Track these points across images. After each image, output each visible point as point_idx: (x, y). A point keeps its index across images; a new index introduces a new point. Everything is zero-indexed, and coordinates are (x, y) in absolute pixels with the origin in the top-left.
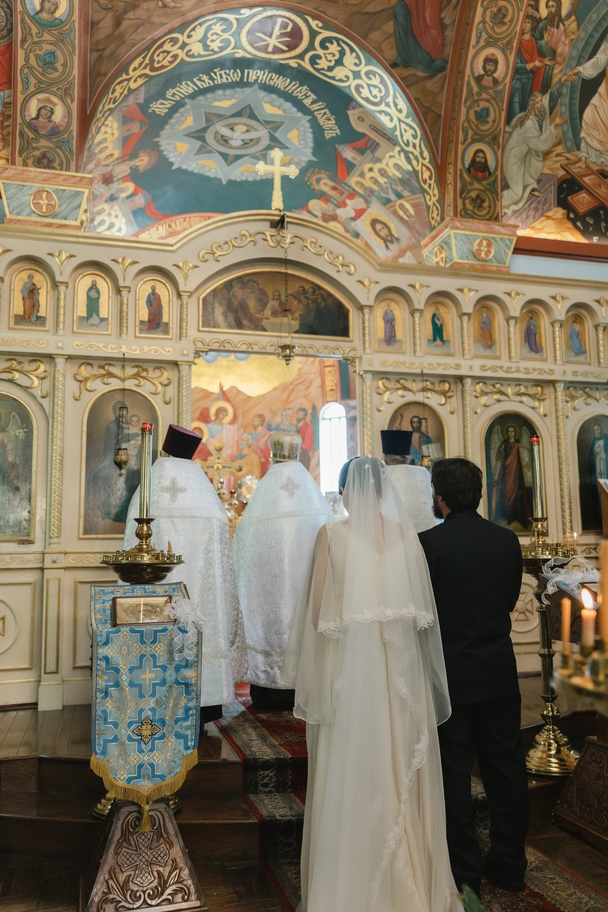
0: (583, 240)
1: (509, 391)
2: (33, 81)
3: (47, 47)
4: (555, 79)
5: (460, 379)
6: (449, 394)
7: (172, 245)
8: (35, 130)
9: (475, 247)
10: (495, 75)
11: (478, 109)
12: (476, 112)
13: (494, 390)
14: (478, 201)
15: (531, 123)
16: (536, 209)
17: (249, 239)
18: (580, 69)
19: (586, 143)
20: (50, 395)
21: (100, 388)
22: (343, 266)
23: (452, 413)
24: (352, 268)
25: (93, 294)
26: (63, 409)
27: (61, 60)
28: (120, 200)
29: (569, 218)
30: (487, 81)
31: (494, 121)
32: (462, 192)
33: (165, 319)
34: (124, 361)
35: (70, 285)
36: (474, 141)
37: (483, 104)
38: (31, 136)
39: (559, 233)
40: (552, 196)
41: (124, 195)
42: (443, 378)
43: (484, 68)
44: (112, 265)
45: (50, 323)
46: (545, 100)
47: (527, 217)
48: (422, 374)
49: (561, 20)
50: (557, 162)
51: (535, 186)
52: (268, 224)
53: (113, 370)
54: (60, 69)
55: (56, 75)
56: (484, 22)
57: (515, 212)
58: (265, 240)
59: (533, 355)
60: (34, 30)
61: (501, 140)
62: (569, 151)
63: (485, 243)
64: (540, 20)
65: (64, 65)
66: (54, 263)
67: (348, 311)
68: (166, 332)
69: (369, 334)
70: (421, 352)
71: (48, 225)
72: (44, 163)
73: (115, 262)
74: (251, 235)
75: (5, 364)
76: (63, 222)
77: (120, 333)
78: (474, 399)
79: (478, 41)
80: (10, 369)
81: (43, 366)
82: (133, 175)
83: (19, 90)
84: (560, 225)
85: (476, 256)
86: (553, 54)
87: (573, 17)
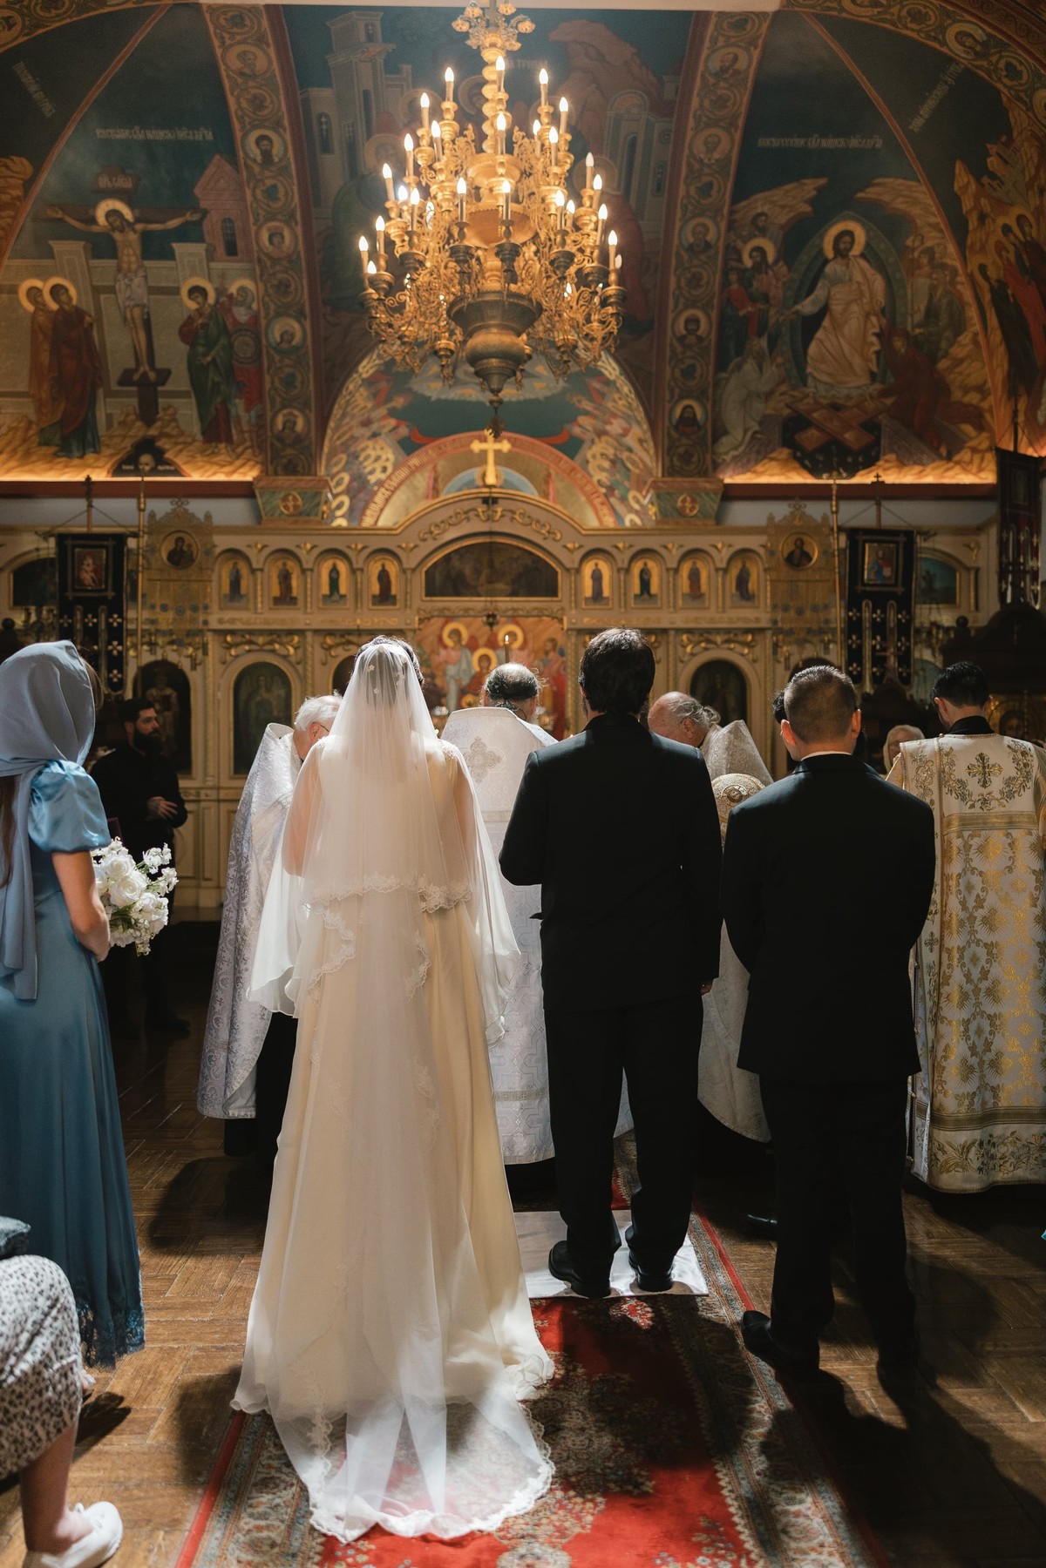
0: (809, 480)
1: (719, 639)
2: (278, 400)
3: (288, 370)
4: (772, 321)
5: (665, 631)
7: (397, 529)
8: (281, 440)
9: (679, 504)
10: (699, 333)
11: (683, 367)
12: (682, 371)
13: (701, 638)
14: (686, 457)
15: (750, 366)
16: (758, 452)
17: (463, 517)
18: (798, 307)
19: (814, 378)
20: (302, 661)
21: (342, 653)
22: (549, 533)
24: (559, 536)
25: (334, 575)
26: (313, 673)
27: (299, 378)
28: (383, 435)
29: (795, 458)
30: (691, 339)
31: (701, 376)
32: (669, 449)
33: (394, 592)
34: (360, 632)
35: (316, 570)
36: (681, 398)
37: (688, 362)
38: (279, 446)
39: (783, 474)
40: (777, 436)
41: (386, 430)
43: (686, 328)
44: (347, 551)
46: (764, 342)
47: (748, 462)
49: (768, 266)
50: (781, 401)
51: (757, 428)
52: (480, 500)
53: (353, 639)
54: (299, 386)
55: (295, 392)
56: (679, 287)
57: (734, 458)
58: (478, 516)
60: (277, 358)
61: (710, 392)
62: (794, 388)
63: (689, 500)
64: (746, 270)
65: (302, 383)
66: (302, 554)
67: (556, 573)
68: (394, 603)
69: (576, 594)
70: (625, 607)
71: (295, 522)
72: (291, 469)
73: (349, 547)
74: (466, 513)
75: (268, 639)
76: (307, 518)
77: (356, 607)
78: (680, 649)
79: (676, 306)
80: (271, 643)
81: (296, 639)
82: (392, 413)
83: (268, 406)
84: (785, 465)
85: (681, 513)
86: (766, 298)
87: (781, 263)
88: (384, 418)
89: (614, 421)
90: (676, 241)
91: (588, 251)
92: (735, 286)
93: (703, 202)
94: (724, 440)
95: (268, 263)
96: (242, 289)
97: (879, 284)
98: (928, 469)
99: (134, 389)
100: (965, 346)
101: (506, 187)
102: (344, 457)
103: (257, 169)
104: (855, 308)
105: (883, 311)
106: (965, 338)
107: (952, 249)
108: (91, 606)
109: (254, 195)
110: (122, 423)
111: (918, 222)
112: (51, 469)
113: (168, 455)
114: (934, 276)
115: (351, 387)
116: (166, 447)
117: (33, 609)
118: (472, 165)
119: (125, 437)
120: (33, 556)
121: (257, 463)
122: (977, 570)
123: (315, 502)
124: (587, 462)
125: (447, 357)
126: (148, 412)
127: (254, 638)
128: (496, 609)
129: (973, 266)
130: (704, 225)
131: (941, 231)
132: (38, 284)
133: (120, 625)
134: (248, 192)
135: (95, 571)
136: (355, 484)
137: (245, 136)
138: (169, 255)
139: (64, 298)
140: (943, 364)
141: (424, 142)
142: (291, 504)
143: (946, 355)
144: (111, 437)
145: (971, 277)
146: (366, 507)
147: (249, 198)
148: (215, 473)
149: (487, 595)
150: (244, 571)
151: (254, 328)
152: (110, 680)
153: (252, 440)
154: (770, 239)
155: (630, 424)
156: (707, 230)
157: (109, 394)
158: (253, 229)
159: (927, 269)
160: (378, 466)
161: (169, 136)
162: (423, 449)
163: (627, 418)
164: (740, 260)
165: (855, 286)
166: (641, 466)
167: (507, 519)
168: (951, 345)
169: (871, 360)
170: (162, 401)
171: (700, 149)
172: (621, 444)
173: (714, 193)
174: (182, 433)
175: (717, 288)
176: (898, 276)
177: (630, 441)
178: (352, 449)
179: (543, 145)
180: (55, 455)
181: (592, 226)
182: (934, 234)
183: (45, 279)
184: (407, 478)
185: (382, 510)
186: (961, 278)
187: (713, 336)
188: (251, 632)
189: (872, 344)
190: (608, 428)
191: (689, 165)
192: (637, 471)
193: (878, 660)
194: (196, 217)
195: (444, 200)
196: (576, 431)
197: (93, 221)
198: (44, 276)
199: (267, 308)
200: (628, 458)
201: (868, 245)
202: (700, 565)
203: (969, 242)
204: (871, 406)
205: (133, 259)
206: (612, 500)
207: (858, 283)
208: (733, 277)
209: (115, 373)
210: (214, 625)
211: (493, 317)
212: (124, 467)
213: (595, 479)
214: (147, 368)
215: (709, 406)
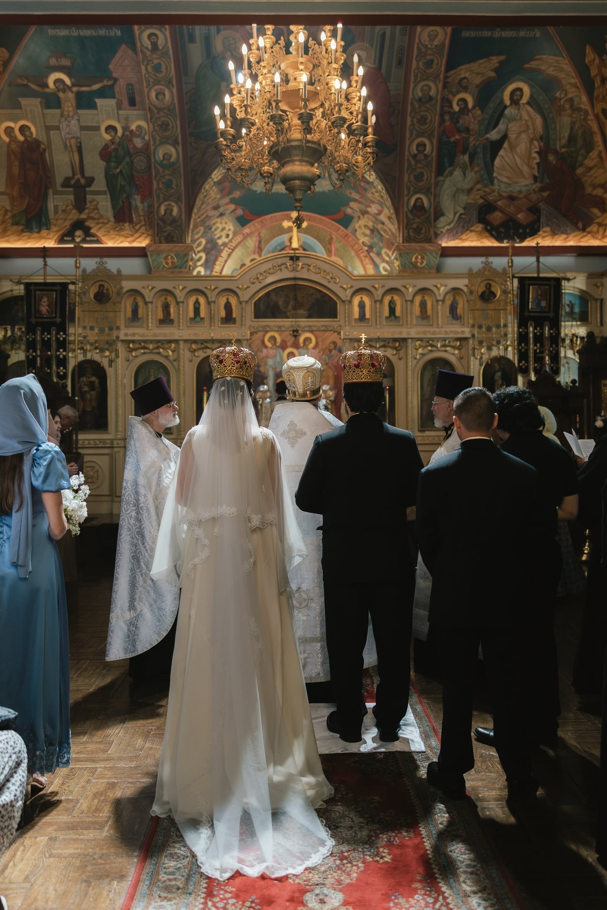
0: (496, 244)
1: (439, 345)
2: (162, 196)
3: (168, 177)
4: (472, 144)
5: (405, 340)
6: (399, 348)
7: (235, 277)
8: (164, 221)
9: (413, 260)
10: (425, 152)
11: (415, 174)
12: (414, 176)
13: (428, 344)
14: (418, 230)
15: (457, 173)
16: (463, 227)
17: (278, 268)
18: (488, 136)
19: (498, 180)
20: (177, 360)
21: (201, 355)
22: (331, 278)
23: (400, 359)
24: (338, 280)
25: (197, 306)
26: (184, 367)
27: (175, 183)
28: (227, 215)
29: (487, 230)
30: (421, 156)
31: (427, 180)
32: (407, 225)
33: (234, 316)
34: (213, 341)
35: (185, 302)
36: (415, 193)
37: (419, 171)
38: (162, 225)
39: (479, 240)
40: (475, 217)
41: (229, 211)
42: (395, 340)
43: (417, 149)
44: (205, 290)
45: (176, 323)
46: (466, 158)
47: (457, 232)
48: (379, 338)
49: (469, 111)
50: (477, 194)
51: (462, 211)
52: (288, 258)
53: (209, 345)
54: (175, 187)
55: (173, 191)
56: (413, 124)
57: (448, 230)
58: (287, 268)
59: (454, 321)
60: (161, 170)
61: (433, 190)
62: (486, 186)
63: (420, 257)
64: (455, 113)
65: (177, 185)
66: (177, 292)
67: (336, 303)
68: (234, 323)
69: (349, 317)
70: (380, 325)
71: (173, 272)
72: (169, 239)
73: (206, 288)
74: (279, 266)
75: (155, 345)
76: (180, 270)
77: (211, 325)
78: (414, 351)
79: (411, 136)
80: (158, 348)
81: (173, 345)
82: (232, 201)
83: (155, 200)
84: (480, 235)
85: (414, 265)
86: (467, 130)
87: (477, 108)
88: (227, 204)
89: (372, 205)
90: (411, 96)
91: (355, 113)
92: (448, 123)
93: (427, 71)
94: (442, 219)
95: (155, 111)
96: (139, 127)
97: (539, 120)
98: (571, 237)
99: (71, 189)
100: (594, 159)
101: (304, 78)
102: (202, 229)
103: (148, 53)
104: (524, 136)
105: (541, 138)
106: (594, 154)
107: (584, 98)
108: (46, 328)
109: (146, 69)
110: (64, 211)
111: (564, 83)
112: (20, 240)
113: (93, 231)
114: (574, 116)
115: (207, 187)
116: (92, 225)
117: (9, 327)
118: (284, 61)
119: (65, 220)
120: (9, 295)
121: (148, 235)
122: (602, 301)
123: (185, 260)
124: (356, 230)
125: (268, 177)
126: (80, 204)
127: (147, 345)
128: (298, 326)
129: (598, 109)
130: (428, 86)
131: (577, 87)
132: (12, 124)
133: (65, 339)
134: (143, 68)
135: (49, 306)
136: (209, 245)
137: (140, 34)
138: (94, 106)
139: (27, 133)
140: (579, 171)
141: (254, 47)
142: (170, 261)
143: (582, 165)
144: (57, 220)
145: (597, 116)
146: (216, 260)
147: (144, 71)
148: (122, 242)
149: (293, 318)
150: (141, 304)
151: (146, 151)
152: (58, 374)
153: (145, 221)
154: (470, 93)
155: (382, 207)
156: (430, 88)
157: (56, 193)
158: (146, 90)
159: (569, 111)
160: (224, 234)
161: (94, 33)
162: (253, 222)
163: (381, 204)
164: (451, 107)
165: (524, 122)
166: (390, 233)
167: (305, 270)
168: (585, 158)
169: (534, 168)
170: (89, 197)
171: (425, 38)
172: (376, 219)
173: (434, 66)
174: (101, 217)
175: (436, 124)
176: (551, 115)
177: (382, 217)
178: (207, 224)
179: (327, 50)
180: (22, 231)
181: (357, 98)
182: (573, 90)
183: (15, 121)
184: (241, 241)
185: (226, 261)
186: (591, 117)
187: (434, 154)
188: (145, 341)
189: (535, 158)
190: (369, 209)
191: (419, 49)
192: (387, 236)
193: (539, 359)
194: (110, 83)
195: (267, 85)
196: (349, 211)
197: (46, 86)
198: (15, 120)
199: (154, 139)
200: (381, 228)
201: (531, 97)
202: (427, 298)
203: (595, 95)
204: (534, 197)
205: (71, 109)
206: (372, 254)
207: (526, 121)
208: (447, 117)
209: (59, 180)
210: (122, 337)
211: (297, 155)
212: (65, 238)
213: (361, 241)
214: (79, 176)
215: (432, 198)
